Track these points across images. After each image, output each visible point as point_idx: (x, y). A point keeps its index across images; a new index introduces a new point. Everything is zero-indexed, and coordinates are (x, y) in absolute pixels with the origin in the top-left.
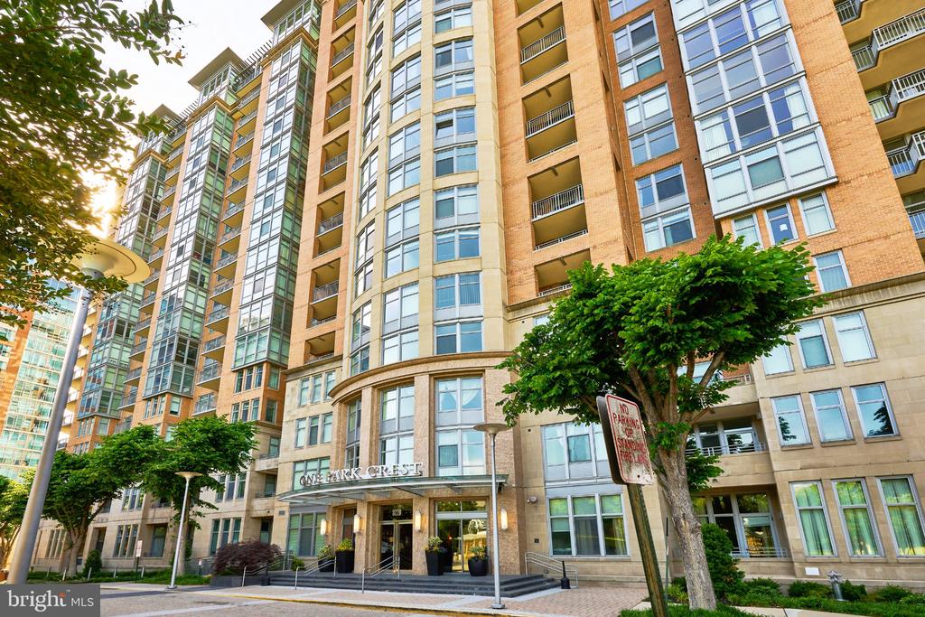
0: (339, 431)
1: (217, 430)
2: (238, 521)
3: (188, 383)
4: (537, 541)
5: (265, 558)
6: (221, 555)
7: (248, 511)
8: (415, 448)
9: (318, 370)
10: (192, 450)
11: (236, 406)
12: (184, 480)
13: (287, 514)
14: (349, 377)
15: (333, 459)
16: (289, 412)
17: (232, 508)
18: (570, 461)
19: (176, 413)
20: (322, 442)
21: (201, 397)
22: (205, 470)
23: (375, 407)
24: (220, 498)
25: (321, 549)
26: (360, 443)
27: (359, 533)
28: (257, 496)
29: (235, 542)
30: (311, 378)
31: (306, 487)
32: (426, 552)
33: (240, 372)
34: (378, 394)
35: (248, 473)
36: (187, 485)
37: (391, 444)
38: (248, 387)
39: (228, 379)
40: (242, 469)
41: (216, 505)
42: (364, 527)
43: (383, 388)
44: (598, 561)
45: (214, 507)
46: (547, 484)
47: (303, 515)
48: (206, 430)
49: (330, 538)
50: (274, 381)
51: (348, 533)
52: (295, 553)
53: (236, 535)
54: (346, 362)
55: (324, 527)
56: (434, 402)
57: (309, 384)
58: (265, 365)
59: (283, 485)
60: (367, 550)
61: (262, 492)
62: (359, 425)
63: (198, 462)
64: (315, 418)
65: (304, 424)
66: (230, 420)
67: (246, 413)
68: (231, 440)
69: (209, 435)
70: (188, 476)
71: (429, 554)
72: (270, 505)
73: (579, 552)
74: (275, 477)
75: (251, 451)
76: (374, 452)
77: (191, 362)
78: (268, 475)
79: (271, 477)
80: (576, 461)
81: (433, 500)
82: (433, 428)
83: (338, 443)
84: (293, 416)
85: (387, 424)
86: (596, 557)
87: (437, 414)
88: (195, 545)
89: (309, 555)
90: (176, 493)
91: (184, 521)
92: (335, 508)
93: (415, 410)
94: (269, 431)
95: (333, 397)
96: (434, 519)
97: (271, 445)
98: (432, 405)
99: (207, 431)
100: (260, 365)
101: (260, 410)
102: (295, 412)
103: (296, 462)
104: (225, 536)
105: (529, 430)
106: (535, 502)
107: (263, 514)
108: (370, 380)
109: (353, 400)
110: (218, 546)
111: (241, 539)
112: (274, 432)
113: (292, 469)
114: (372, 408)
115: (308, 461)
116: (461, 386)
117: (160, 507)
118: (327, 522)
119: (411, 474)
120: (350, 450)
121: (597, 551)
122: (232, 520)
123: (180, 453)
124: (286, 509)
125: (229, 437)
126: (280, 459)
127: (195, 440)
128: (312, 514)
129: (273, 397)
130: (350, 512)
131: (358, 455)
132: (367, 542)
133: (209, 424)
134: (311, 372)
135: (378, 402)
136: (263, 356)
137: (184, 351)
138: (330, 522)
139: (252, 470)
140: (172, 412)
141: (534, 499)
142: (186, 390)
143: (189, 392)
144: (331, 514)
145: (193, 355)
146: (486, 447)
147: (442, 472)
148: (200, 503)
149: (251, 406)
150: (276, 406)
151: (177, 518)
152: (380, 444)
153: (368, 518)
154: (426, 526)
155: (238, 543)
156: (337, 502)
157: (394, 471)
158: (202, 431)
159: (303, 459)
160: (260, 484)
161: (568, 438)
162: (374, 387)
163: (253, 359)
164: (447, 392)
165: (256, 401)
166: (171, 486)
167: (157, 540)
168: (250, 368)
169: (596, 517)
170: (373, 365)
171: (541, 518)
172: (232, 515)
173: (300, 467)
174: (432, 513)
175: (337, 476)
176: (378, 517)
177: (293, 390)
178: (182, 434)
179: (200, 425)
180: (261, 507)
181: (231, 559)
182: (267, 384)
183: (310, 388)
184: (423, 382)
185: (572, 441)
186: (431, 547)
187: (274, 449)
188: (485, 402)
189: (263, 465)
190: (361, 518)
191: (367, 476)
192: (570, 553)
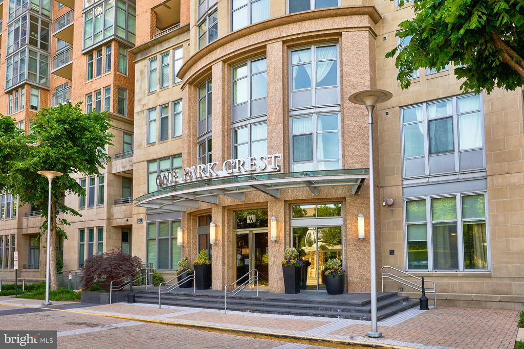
0: (190, 121)
1: (73, 120)
2: (100, 230)
3: (44, 72)
4: (392, 252)
5: (129, 272)
6: (88, 268)
7: (109, 219)
8: (270, 138)
9: (166, 45)
10: (52, 145)
11: (89, 96)
12: (47, 179)
13: (145, 223)
14: (197, 51)
15: (185, 156)
16: (140, 100)
17: (95, 216)
18: (430, 153)
19: (36, 108)
20: (173, 137)
21: (57, 88)
22: (65, 169)
23: (226, 88)
24: (82, 204)
25: (178, 262)
26: (212, 134)
27: (216, 244)
28: (116, 203)
29: (100, 253)
30: (159, 57)
31: (162, 188)
32: (283, 265)
33: (89, 54)
34: (229, 69)
35: (106, 176)
36: (50, 186)
37: (243, 135)
38: (99, 73)
39: (80, 64)
40: (100, 170)
41: (80, 212)
42: (220, 237)
43: (233, 62)
44: (456, 277)
45: (77, 214)
46: (405, 182)
47: (160, 223)
48: (62, 120)
49: (187, 249)
50: (124, 65)
51: (204, 243)
52: (155, 267)
53: (100, 245)
54: (193, 33)
55: (180, 237)
56: (288, 78)
57: (156, 65)
58: (113, 44)
59: (138, 189)
60: (224, 263)
61: (120, 199)
62: (210, 112)
63: (58, 159)
64: (165, 107)
65: (155, 115)
66: (84, 111)
67: (99, 103)
68: (87, 133)
69: (66, 126)
70: (49, 175)
71: (286, 268)
72: (128, 212)
73: (436, 266)
74: (130, 180)
75: (106, 146)
76: (226, 146)
77: (44, 47)
78: (124, 178)
79: (126, 180)
80: (438, 152)
81: (289, 204)
82: (287, 113)
83: (189, 136)
84: (144, 105)
85: (239, 111)
86: (453, 272)
87: (291, 94)
88: (65, 256)
89: (167, 268)
90: (41, 196)
91: (52, 230)
92: (190, 214)
93: (268, 89)
94: (121, 125)
95: (181, 78)
96: (290, 227)
97: (124, 142)
98: (286, 82)
99: (64, 122)
100: (108, 45)
101: (112, 99)
102: (145, 101)
103: (149, 162)
104: (91, 247)
105: (387, 114)
106: (392, 205)
107: (122, 222)
108: (220, 53)
109: (201, 81)
110: (85, 258)
111: (105, 251)
112: (126, 127)
113: (145, 170)
114: (223, 89)
115: (161, 159)
116: (316, 56)
117: (32, 215)
118: (183, 231)
119: (269, 169)
120: (202, 144)
121: (455, 266)
122: (95, 229)
123: (41, 149)
124: (143, 216)
125: (86, 129)
126: (134, 159)
127: (52, 133)
128: (167, 222)
129: (123, 84)
130: (204, 219)
131: (210, 150)
132: (223, 254)
133: (64, 113)
134: (158, 49)
135: (229, 81)
136: (111, 33)
137: (37, 33)
138: (186, 231)
139: (109, 173)
140: (33, 107)
141: (391, 201)
142: (43, 81)
143: (46, 83)
144: (186, 222)
145: (45, 38)
146: (343, 136)
147: (297, 167)
148: (65, 209)
149: (103, 97)
150: (127, 95)
151: (45, 226)
152: (232, 135)
153: (223, 226)
154: (282, 235)
155: (103, 254)
156: (192, 207)
157: (252, 165)
158: (59, 121)
159: (155, 158)
160: (117, 189)
161: (429, 122)
162: (224, 61)
163: (100, 38)
164: (301, 66)
165: (107, 89)
166: (36, 189)
167: (33, 251)
168: (99, 49)
169: (456, 222)
170: (222, 33)
171: (398, 224)
172: (94, 224)
173: (154, 167)
174: (288, 219)
175: (193, 174)
176: (232, 224)
177: (142, 72)
178: (41, 126)
179: (56, 115)
180: (120, 214)
181: (97, 272)
182: (117, 69)
183: (158, 70)
184: (275, 51)
185: (433, 126)
186: (288, 260)
187: (127, 148)
188: (342, 77)
189: (119, 166)
190: (216, 226)
191: (224, 173)
192: (426, 267)
